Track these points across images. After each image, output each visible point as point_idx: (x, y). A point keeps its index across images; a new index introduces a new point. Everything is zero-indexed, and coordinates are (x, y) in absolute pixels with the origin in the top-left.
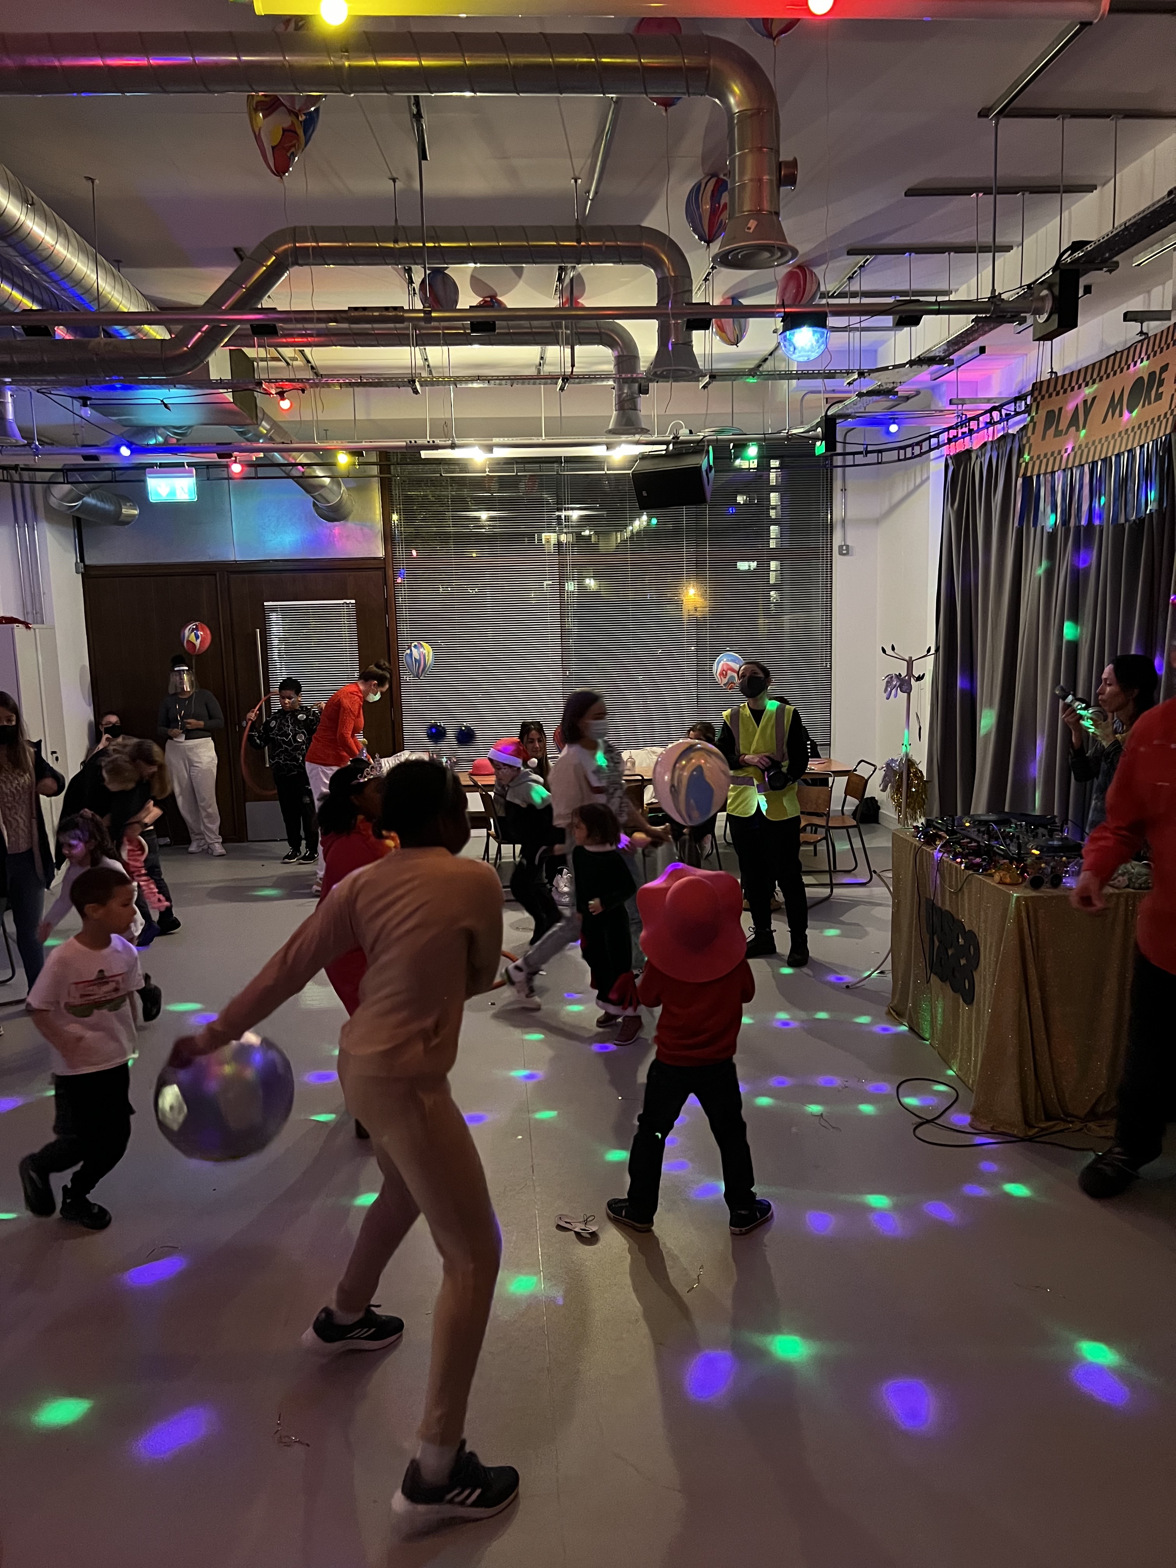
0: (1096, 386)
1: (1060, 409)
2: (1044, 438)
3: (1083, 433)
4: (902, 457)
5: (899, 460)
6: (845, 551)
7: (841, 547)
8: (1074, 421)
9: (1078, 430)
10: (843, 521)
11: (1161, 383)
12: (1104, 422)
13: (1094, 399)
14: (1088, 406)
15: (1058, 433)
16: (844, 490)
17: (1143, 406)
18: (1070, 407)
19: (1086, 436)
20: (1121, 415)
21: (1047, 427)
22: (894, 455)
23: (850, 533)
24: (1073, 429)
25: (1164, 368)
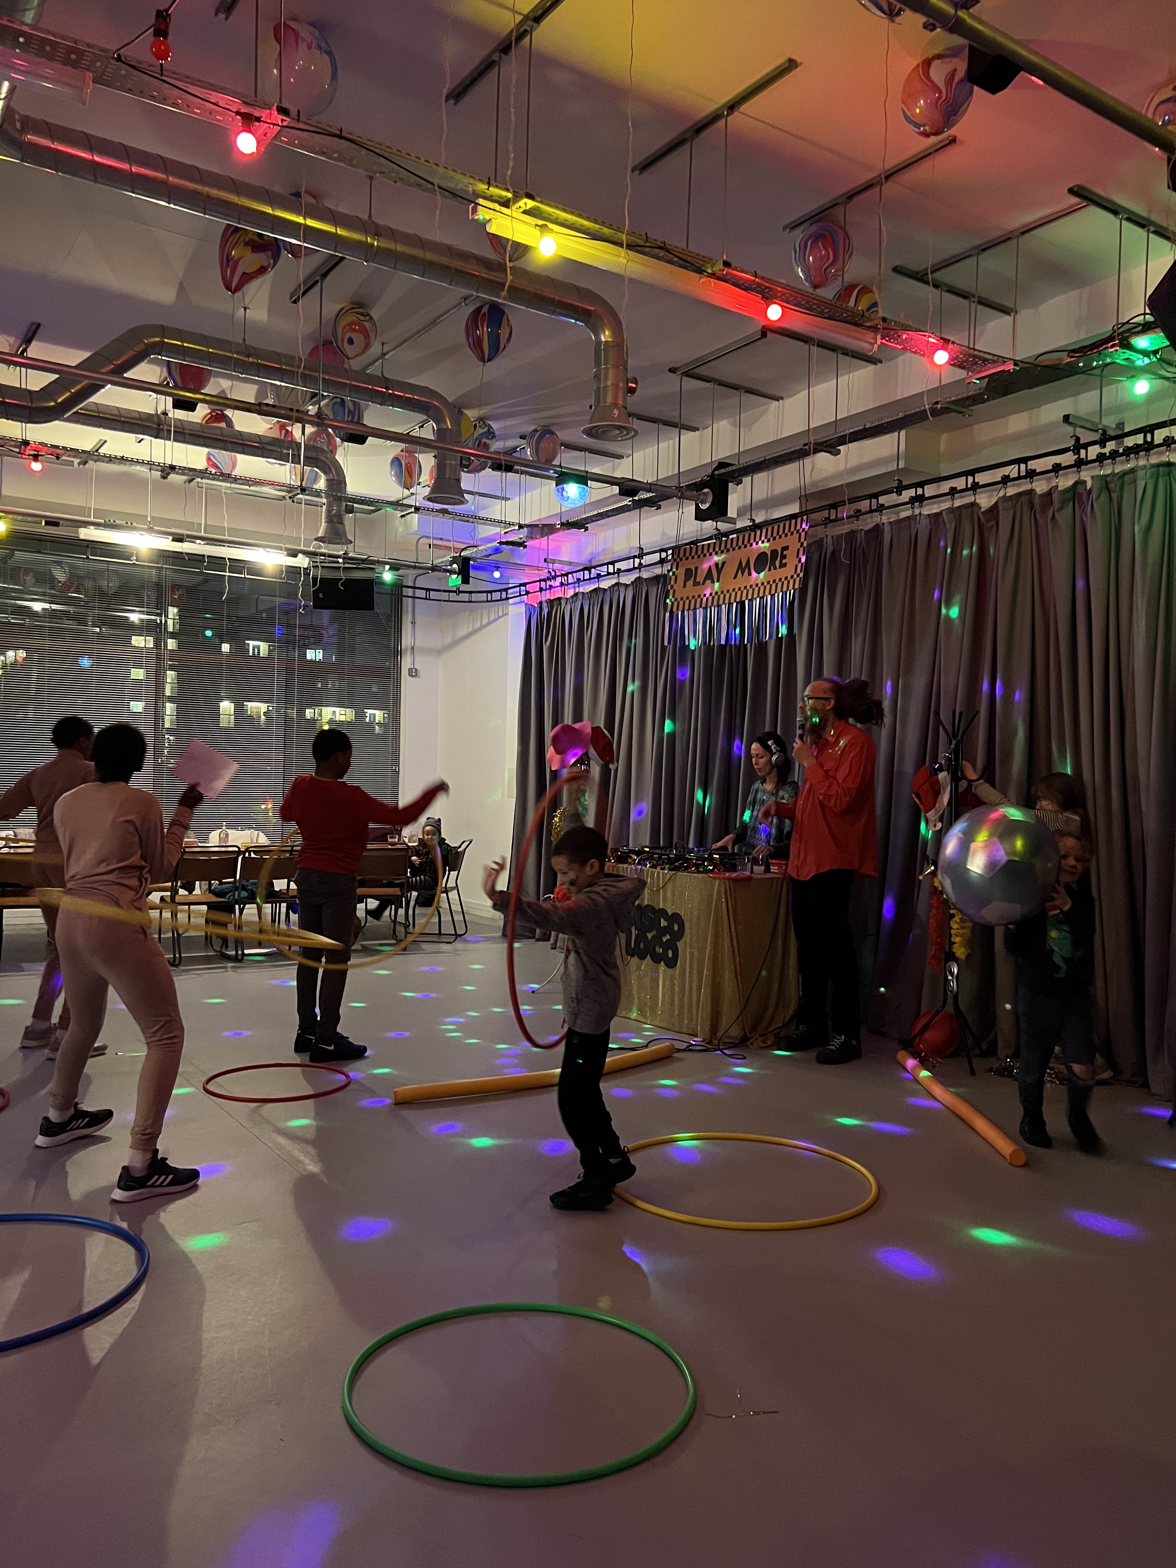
0: (723, 556)
1: (696, 568)
2: (685, 586)
3: (717, 585)
4: (489, 599)
5: (488, 601)
6: (413, 673)
7: (410, 670)
8: (709, 576)
9: (713, 582)
10: (413, 648)
11: (784, 557)
12: (735, 577)
13: (724, 563)
14: (719, 567)
15: (696, 584)
16: (413, 623)
17: (770, 570)
18: (706, 566)
19: (719, 588)
20: (750, 574)
21: (687, 579)
22: (483, 597)
23: (418, 659)
24: (709, 582)
25: (786, 548)
